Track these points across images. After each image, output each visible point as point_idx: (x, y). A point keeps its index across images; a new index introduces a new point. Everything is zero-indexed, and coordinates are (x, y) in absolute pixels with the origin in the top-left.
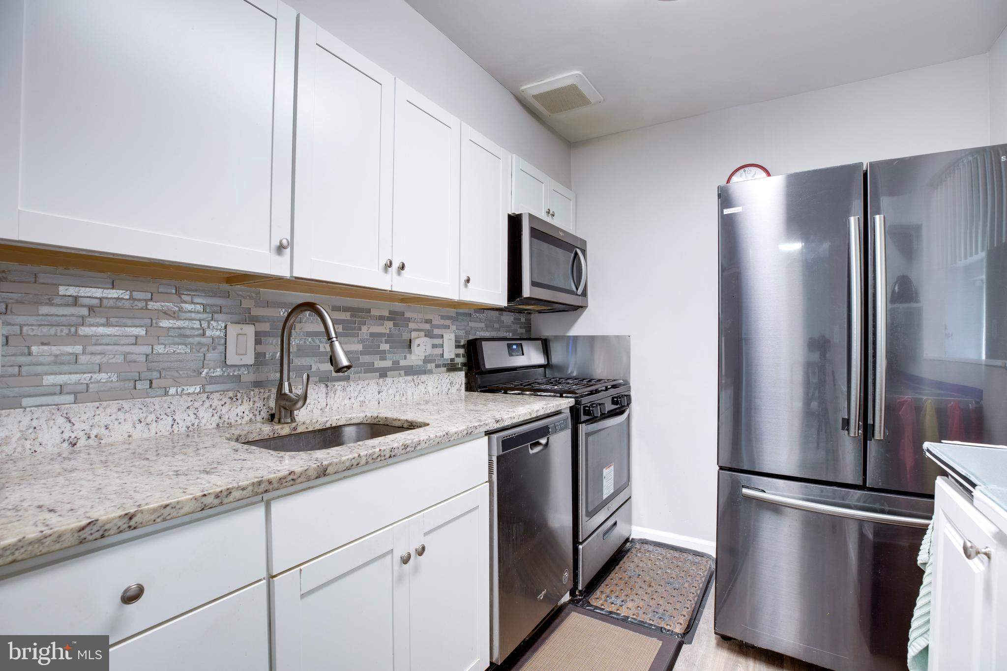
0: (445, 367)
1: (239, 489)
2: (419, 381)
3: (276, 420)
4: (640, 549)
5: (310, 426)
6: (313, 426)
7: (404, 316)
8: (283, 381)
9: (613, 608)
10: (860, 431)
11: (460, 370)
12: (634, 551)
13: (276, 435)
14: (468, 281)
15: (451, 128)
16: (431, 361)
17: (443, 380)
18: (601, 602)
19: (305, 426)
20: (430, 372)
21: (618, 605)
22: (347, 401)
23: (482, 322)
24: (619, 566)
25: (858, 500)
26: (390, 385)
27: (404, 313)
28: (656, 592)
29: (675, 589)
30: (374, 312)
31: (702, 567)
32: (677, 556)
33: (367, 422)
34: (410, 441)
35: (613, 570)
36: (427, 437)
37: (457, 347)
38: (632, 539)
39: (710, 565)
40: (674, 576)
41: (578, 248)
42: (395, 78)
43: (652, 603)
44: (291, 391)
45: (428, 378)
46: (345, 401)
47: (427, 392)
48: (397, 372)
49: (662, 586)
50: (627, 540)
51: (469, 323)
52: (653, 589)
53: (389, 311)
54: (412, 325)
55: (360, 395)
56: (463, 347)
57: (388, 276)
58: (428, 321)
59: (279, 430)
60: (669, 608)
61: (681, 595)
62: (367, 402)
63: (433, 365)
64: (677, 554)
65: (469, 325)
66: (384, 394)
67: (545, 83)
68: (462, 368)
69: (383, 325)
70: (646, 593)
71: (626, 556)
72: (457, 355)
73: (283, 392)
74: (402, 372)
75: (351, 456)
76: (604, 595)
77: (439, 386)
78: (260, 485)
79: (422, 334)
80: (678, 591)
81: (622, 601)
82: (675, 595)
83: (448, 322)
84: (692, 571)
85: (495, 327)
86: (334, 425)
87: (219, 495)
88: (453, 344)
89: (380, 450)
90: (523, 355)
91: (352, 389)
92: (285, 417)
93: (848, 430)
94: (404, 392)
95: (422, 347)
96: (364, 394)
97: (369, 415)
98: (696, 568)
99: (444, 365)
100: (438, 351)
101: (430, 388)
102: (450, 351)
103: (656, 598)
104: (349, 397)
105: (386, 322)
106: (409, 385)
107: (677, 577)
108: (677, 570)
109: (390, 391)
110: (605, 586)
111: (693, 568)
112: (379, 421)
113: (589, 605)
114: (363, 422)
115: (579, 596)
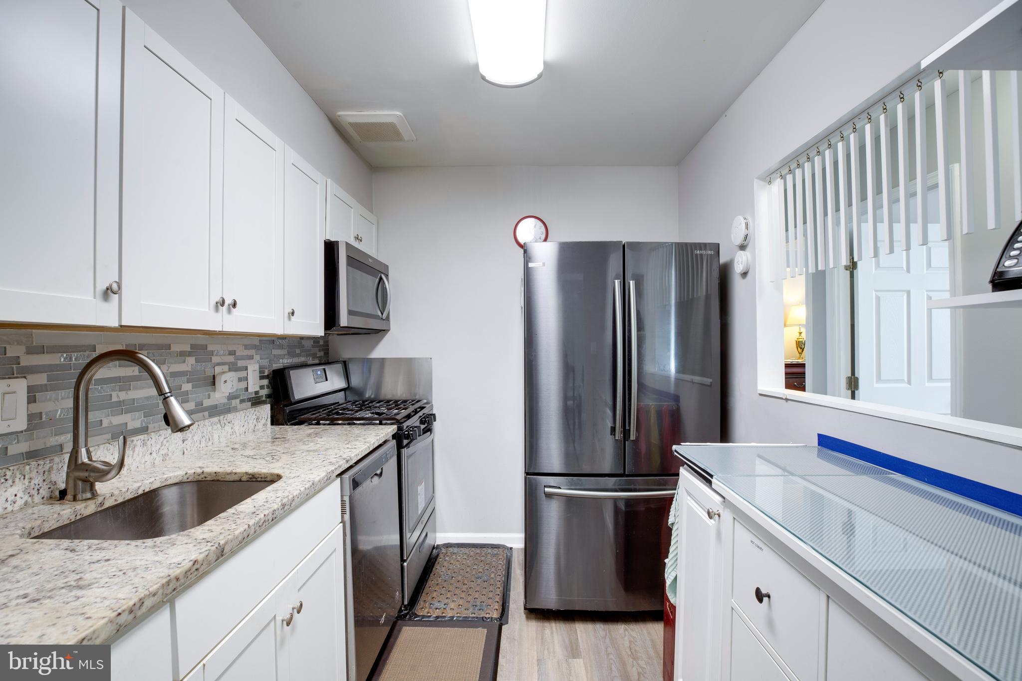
0: (250, 401)
1: (151, 595)
2: (225, 421)
3: (69, 496)
4: (447, 553)
5: (120, 497)
6: (123, 496)
7: (206, 349)
8: (78, 447)
9: (437, 613)
10: (622, 435)
11: (264, 402)
12: (441, 556)
13: (78, 517)
14: (293, 313)
15: (275, 151)
16: (236, 397)
17: (250, 417)
18: (427, 610)
19: (114, 498)
20: (235, 410)
21: (442, 609)
22: (148, 458)
23: (284, 349)
24: (433, 573)
25: (614, 484)
26: (195, 431)
27: (206, 345)
28: (470, 588)
29: (484, 582)
30: (175, 348)
31: (501, 557)
32: (479, 552)
33: (188, 480)
34: (286, 499)
35: (428, 578)
36: (299, 491)
37: (262, 378)
38: (437, 545)
39: (506, 554)
40: (481, 570)
41: (383, 273)
42: (225, 93)
43: (470, 598)
44: (90, 458)
45: (235, 417)
46: (146, 457)
47: (234, 433)
48: (200, 414)
49: (473, 582)
50: (434, 548)
51: (273, 350)
52: (467, 586)
53: (191, 344)
54: (215, 359)
55: (162, 448)
56: (267, 377)
57: (219, 315)
58: (232, 353)
59: (82, 510)
60: (484, 598)
61: (491, 585)
62: (170, 454)
63: (238, 401)
64: (478, 551)
65: (273, 353)
66: (188, 442)
67: (364, 115)
68: (266, 400)
69: (184, 362)
70: (462, 591)
71: (437, 562)
72: (262, 387)
73: (80, 462)
74: (206, 414)
75: (242, 529)
76: (427, 603)
77: (246, 423)
78: (168, 585)
79: (226, 368)
80: (488, 582)
81: (445, 604)
82: (485, 587)
83: (251, 352)
84: (494, 563)
85: (297, 352)
86: (147, 490)
87: (133, 609)
88: (257, 375)
89: (265, 515)
90: (327, 380)
91: (153, 442)
92: (84, 491)
93: (614, 435)
94: (210, 436)
95: (229, 384)
96: (167, 445)
97: (191, 472)
98: (496, 559)
99: (249, 400)
100: (243, 385)
101: (236, 428)
102: (255, 384)
103: (471, 594)
104: (149, 452)
105: (188, 359)
106: (215, 427)
107: (483, 570)
108: (482, 564)
109: (196, 438)
110: (425, 595)
111: (494, 560)
112: (206, 477)
113: (417, 616)
114: (183, 481)
115: (405, 610)
